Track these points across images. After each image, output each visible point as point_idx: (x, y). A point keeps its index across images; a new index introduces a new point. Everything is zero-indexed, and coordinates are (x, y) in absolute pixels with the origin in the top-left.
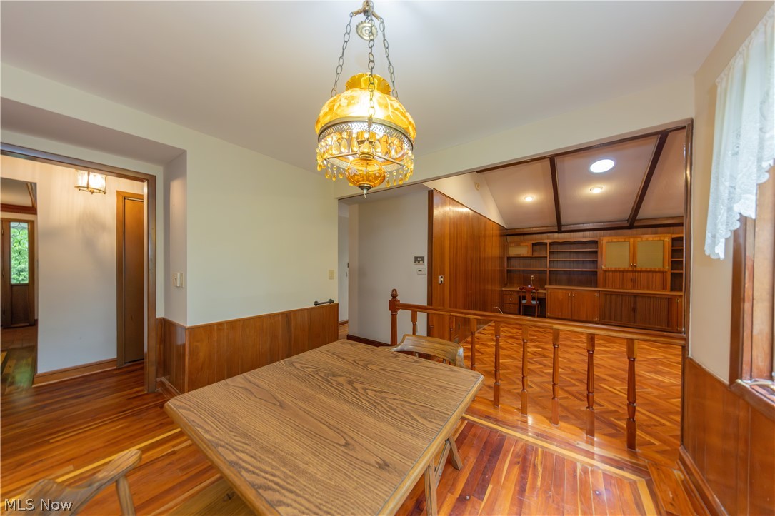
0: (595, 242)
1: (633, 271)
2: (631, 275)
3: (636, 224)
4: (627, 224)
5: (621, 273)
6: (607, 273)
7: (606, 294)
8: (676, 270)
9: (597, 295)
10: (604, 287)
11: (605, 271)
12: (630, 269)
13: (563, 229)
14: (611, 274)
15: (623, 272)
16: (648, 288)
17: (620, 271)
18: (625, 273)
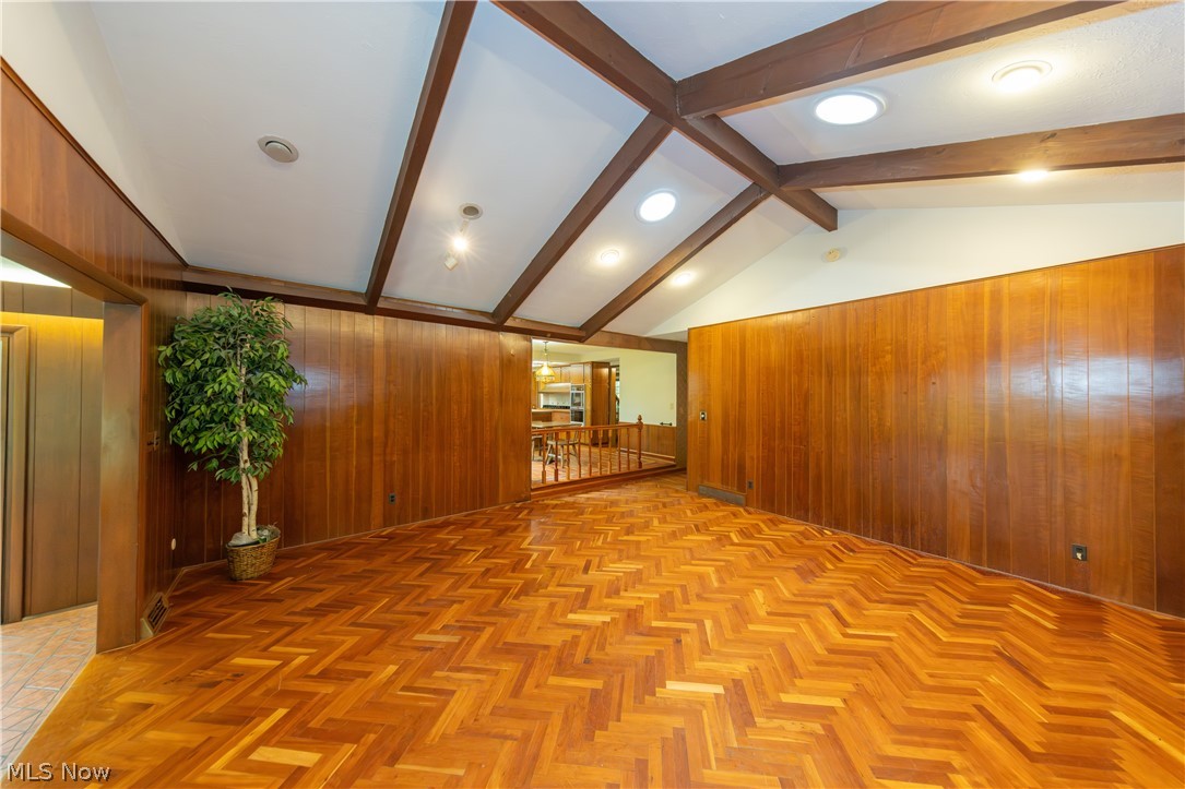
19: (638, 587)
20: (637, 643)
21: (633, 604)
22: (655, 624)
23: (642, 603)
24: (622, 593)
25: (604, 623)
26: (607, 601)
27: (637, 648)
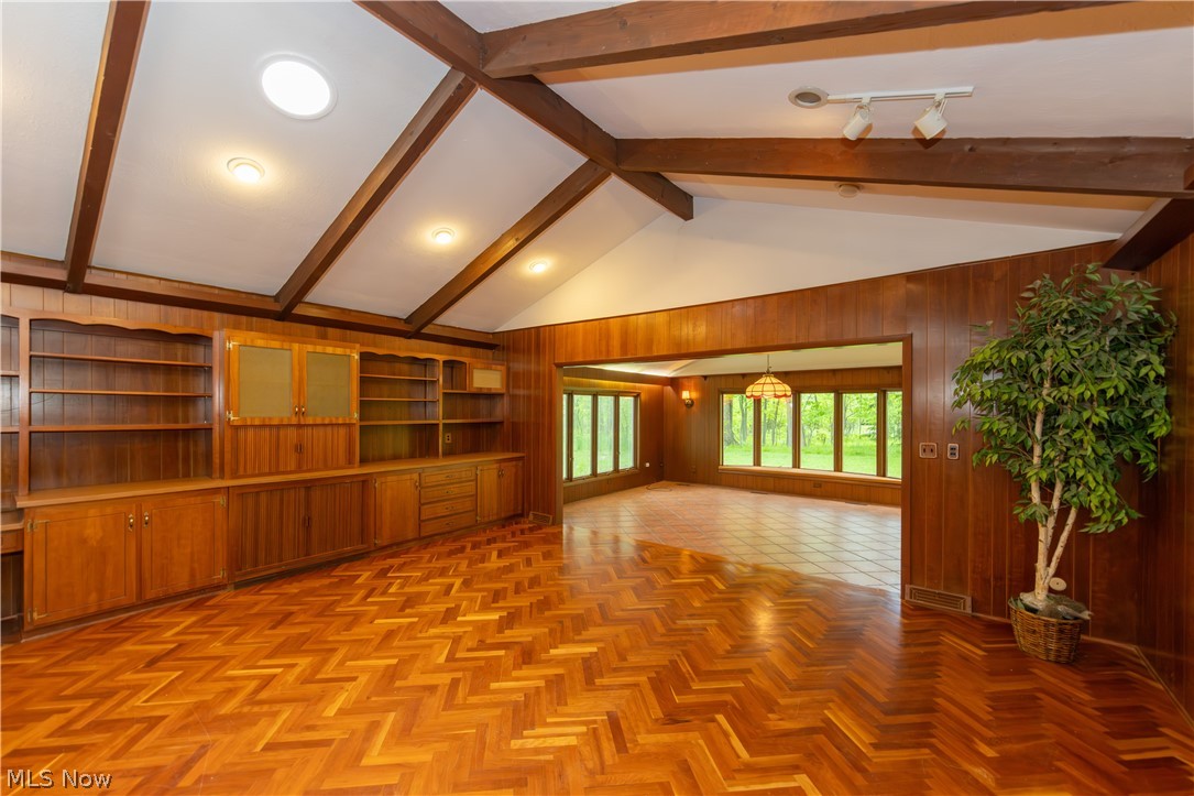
0: (199, 340)
1: (299, 426)
2: (292, 434)
3: (299, 310)
4: (278, 308)
5: (274, 431)
6: (242, 434)
7: (242, 492)
8: (369, 420)
9: (221, 500)
10: (235, 476)
11: (237, 428)
12: (294, 421)
13: (91, 278)
14: (251, 433)
15: (278, 427)
16: (326, 468)
17: (270, 426)
18: (282, 432)
19: (520, 697)
20: (520, 636)
21: (525, 672)
22: (502, 653)
23: (515, 674)
24: (542, 683)
25: (556, 647)
26: (560, 671)
27: (521, 634)
